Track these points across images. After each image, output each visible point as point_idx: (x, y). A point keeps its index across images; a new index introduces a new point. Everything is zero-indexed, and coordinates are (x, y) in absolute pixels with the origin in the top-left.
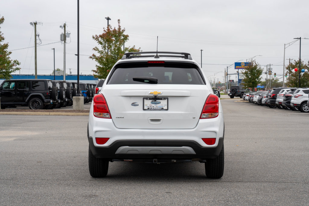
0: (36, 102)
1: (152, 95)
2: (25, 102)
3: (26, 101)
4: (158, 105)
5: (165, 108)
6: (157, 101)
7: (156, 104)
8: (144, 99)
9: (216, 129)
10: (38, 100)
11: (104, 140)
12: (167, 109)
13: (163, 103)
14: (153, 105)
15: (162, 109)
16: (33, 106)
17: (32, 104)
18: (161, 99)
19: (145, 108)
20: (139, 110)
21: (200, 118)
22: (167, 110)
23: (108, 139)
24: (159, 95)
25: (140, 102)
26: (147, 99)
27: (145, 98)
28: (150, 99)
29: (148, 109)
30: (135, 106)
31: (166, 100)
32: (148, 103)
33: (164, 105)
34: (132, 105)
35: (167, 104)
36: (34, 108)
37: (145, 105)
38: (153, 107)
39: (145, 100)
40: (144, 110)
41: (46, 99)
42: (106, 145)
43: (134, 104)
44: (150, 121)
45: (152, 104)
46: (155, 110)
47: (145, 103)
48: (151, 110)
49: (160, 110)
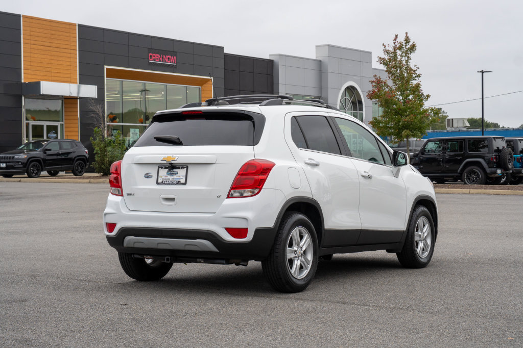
0: (475, 173)
1: (165, 162)
2: (457, 173)
3: (459, 171)
4: (175, 177)
5: (183, 181)
6: (174, 170)
7: (172, 175)
8: (159, 168)
9: (248, 214)
10: (476, 169)
13: (181, 173)
14: (169, 177)
15: (179, 183)
16: (469, 179)
17: (467, 176)
18: (179, 168)
19: (160, 181)
20: (151, 185)
21: (228, 197)
22: (185, 184)
25: (153, 171)
26: (162, 168)
27: (161, 166)
28: (166, 168)
29: (163, 182)
30: (148, 177)
31: (185, 169)
32: (163, 173)
33: (181, 177)
34: (145, 177)
35: (185, 174)
36: (471, 183)
37: (159, 177)
38: (168, 179)
39: (160, 169)
40: (158, 183)
41: (489, 168)
43: (147, 176)
44: (162, 200)
45: (167, 175)
46: (169, 184)
47: (160, 175)
48: (165, 184)
49: (176, 184)
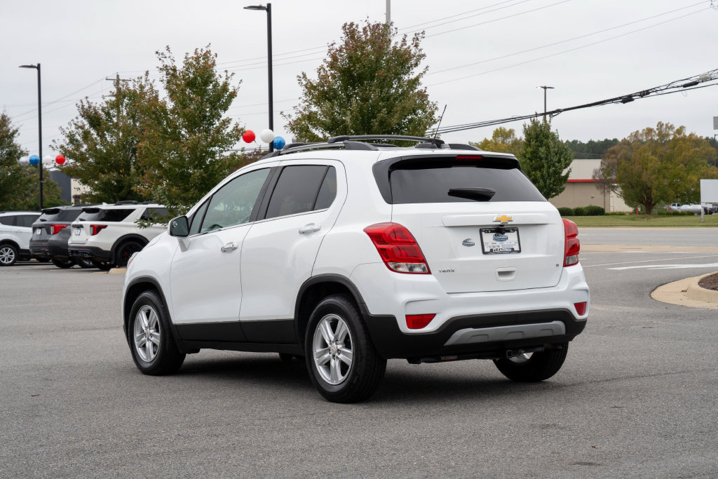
4: (505, 243)
5: (516, 248)
7: (501, 240)
8: (481, 231)
11: (425, 319)
12: (518, 249)
13: (512, 237)
14: (498, 243)
15: (513, 251)
18: (508, 231)
19: (487, 249)
20: (475, 255)
21: (565, 265)
22: (519, 251)
23: (433, 315)
24: (509, 223)
25: (475, 237)
26: (487, 231)
27: (483, 230)
28: (492, 232)
29: (491, 250)
30: (469, 245)
31: (516, 232)
32: (489, 238)
33: (513, 243)
34: (464, 244)
35: (517, 239)
37: (484, 244)
38: (498, 246)
39: (483, 233)
40: (484, 253)
42: (431, 327)
43: (466, 243)
44: (497, 275)
45: (495, 242)
46: (502, 253)
47: (484, 241)
48: (496, 253)
49: (510, 253)
